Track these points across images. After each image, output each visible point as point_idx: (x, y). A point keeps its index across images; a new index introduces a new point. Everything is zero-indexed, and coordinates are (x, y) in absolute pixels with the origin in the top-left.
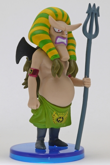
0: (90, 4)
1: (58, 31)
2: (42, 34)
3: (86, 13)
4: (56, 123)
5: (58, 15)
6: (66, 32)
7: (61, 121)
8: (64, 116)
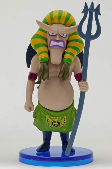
0: (86, 4)
1: (52, 35)
2: (36, 39)
3: (82, 13)
4: (52, 127)
5: (53, 18)
6: (63, 35)
7: (57, 125)
8: (59, 120)
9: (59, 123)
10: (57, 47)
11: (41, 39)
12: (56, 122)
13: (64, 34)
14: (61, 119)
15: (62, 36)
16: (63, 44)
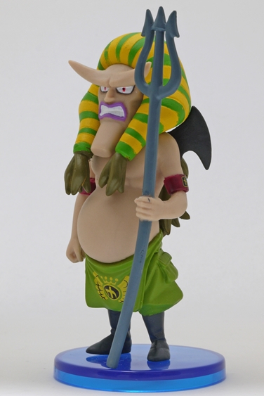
1: (104, 90)
4: (106, 298)
6: (124, 89)
7: (113, 295)
8: (115, 284)
9: (116, 291)
10: (110, 119)
11: (91, 100)
12: (110, 288)
13: (126, 88)
14: (119, 283)
15: (121, 91)
16: (123, 111)
